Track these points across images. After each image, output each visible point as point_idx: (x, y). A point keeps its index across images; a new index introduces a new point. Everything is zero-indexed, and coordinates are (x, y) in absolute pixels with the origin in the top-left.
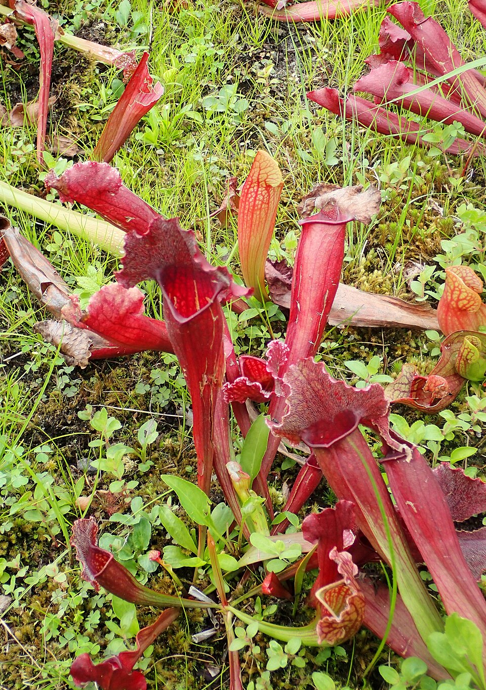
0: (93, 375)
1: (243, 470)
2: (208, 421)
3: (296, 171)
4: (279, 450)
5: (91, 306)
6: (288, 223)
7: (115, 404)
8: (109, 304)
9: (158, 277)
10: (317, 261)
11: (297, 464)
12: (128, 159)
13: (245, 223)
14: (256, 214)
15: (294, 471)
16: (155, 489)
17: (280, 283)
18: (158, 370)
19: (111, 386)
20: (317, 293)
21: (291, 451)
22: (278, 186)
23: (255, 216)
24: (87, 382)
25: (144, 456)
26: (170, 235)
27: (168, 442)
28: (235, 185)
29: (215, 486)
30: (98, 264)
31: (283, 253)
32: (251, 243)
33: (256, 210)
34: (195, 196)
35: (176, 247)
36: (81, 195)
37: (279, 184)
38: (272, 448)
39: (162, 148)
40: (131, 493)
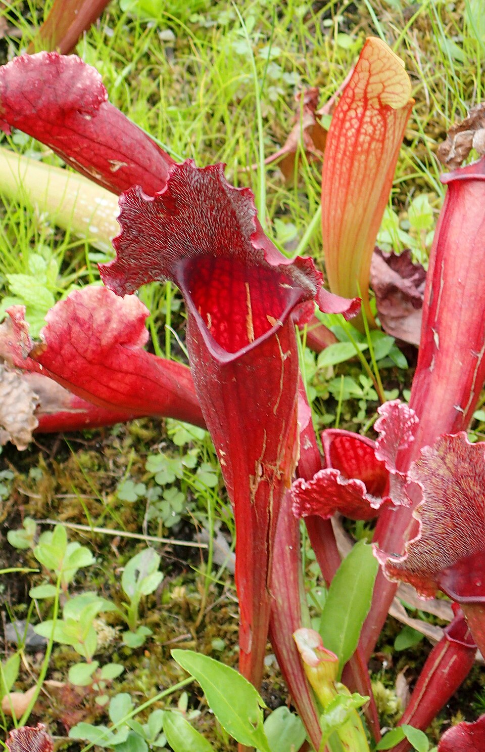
0: (35, 464)
1: (325, 646)
2: (262, 551)
3: (431, 79)
4: (393, 612)
5: (49, 328)
6: (413, 180)
7: (78, 519)
8: (81, 326)
9: (180, 277)
10: (475, 253)
11: (426, 641)
12: (107, 51)
13: (337, 177)
14: (359, 161)
15: (418, 654)
16: (154, 680)
17: (399, 295)
18: (162, 456)
19: (71, 484)
20: (473, 314)
21: (413, 614)
22: (404, 108)
23: (356, 164)
24: (22, 477)
25: (133, 618)
26: (206, 196)
27: (178, 593)
28: (313, 105)
29: (268, 676)
30: (48, 251)
31: (406, 239)
32: (346, 217)
33: (358, 153)
34: (236, 125)
35: (215, 220)
36: (26, 117)
37: (405, 102)
38: (380, 608)
39: (171, 28)
40: (107, 687)
